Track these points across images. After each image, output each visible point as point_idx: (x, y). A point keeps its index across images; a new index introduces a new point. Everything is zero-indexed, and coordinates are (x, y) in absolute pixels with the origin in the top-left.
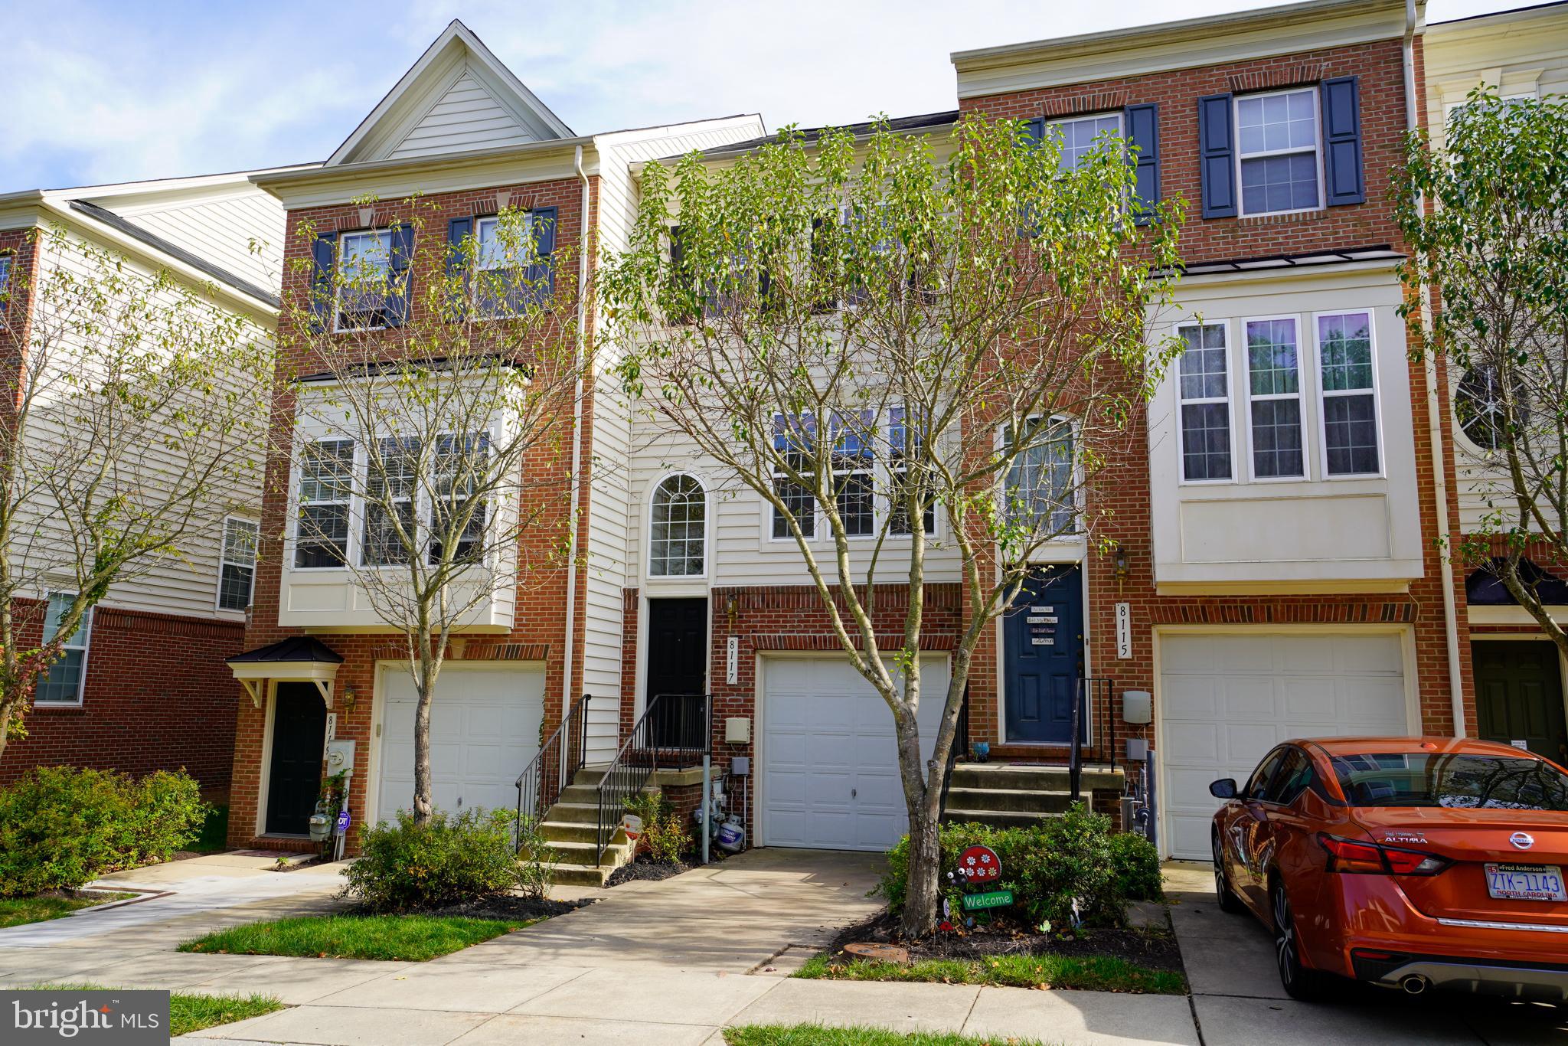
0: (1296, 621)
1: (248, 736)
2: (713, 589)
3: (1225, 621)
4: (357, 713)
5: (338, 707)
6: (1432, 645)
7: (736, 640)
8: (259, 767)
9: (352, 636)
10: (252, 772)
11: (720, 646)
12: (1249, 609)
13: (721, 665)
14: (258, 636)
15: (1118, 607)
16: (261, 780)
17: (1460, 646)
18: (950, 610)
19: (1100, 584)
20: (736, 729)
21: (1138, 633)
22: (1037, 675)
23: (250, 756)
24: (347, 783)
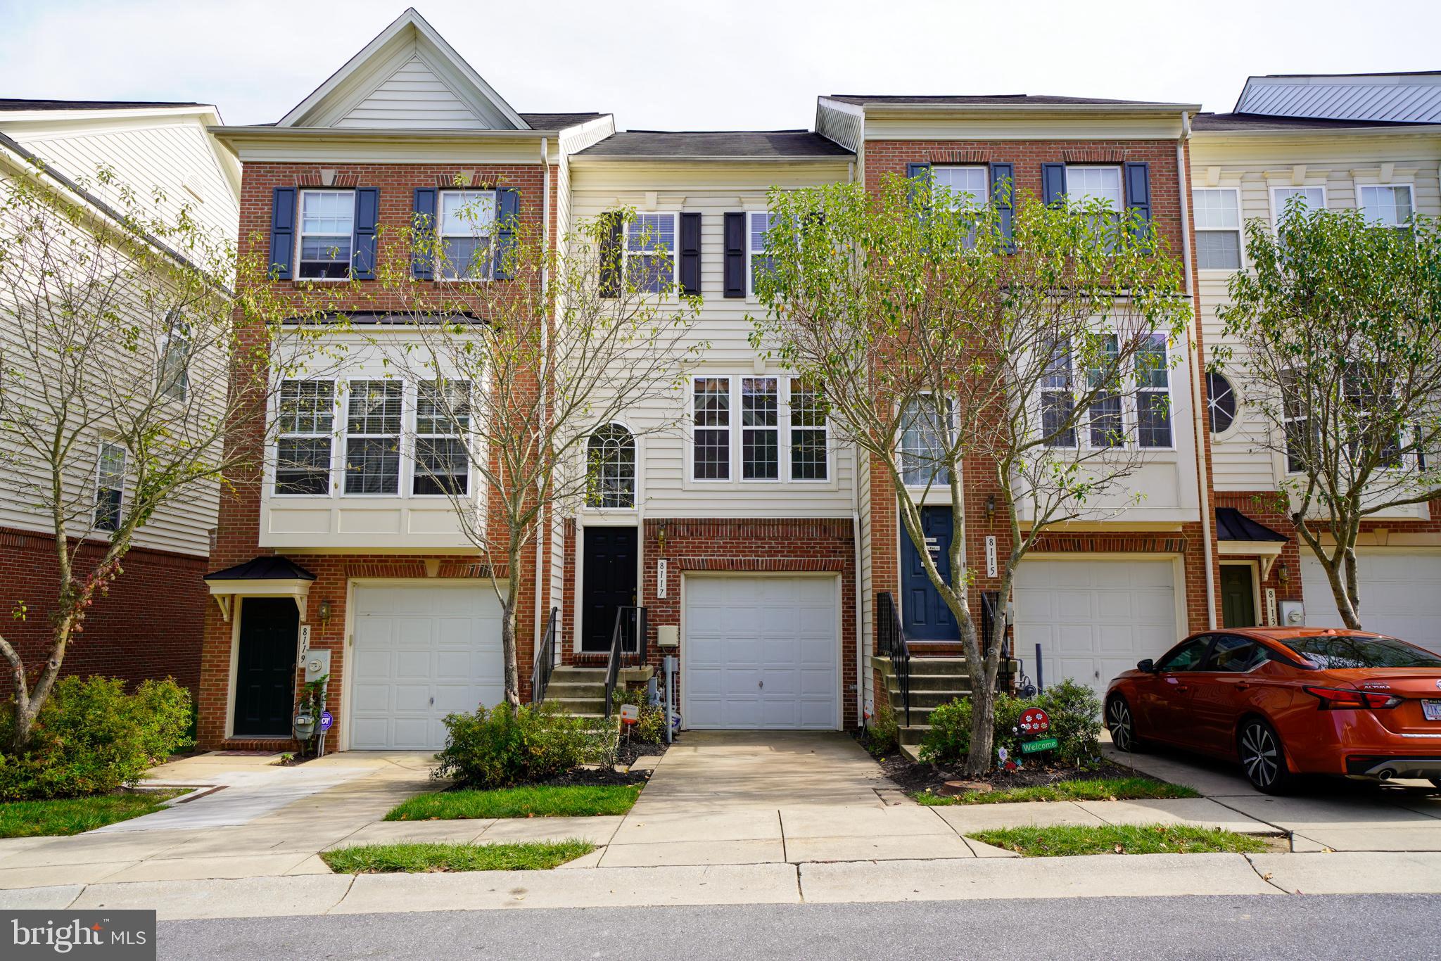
0: (1109, 551)
1: (216, 647)
2: (645, 520)
3: (1062, 550)
4: (332, 625)
5: (312, 620)
6: (1196, 568)
7: (665, 562)
8: (227, 676)
9: (325, 556)
10: (222, 680)
11: (651, 567)
12: (1078, 541)
13: (651, 582)
14: (223, 556)
15: (988, 539)
16: (229, 688)
17: (1214, 568)
18: (841, 539)
19: (974, 521)
20: (667, 635)
21: (1002, 558)
22: (924, 590)
23: (219, 666)
24: (325, 687)
